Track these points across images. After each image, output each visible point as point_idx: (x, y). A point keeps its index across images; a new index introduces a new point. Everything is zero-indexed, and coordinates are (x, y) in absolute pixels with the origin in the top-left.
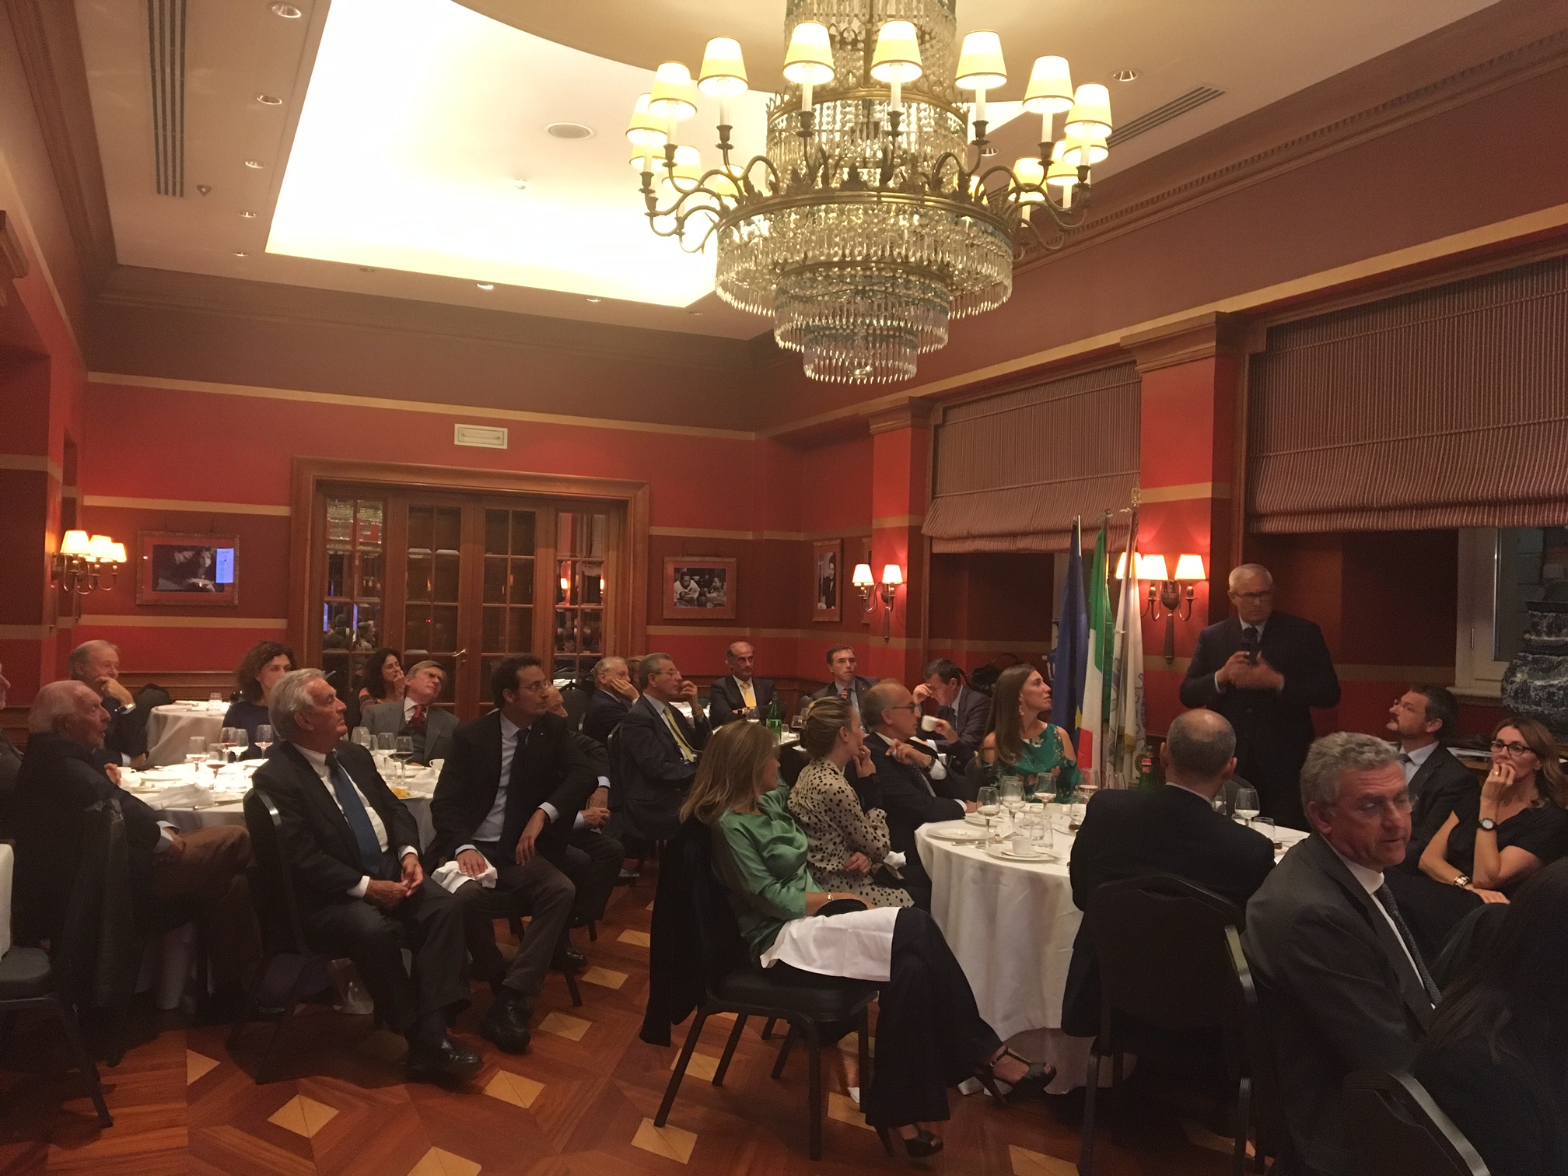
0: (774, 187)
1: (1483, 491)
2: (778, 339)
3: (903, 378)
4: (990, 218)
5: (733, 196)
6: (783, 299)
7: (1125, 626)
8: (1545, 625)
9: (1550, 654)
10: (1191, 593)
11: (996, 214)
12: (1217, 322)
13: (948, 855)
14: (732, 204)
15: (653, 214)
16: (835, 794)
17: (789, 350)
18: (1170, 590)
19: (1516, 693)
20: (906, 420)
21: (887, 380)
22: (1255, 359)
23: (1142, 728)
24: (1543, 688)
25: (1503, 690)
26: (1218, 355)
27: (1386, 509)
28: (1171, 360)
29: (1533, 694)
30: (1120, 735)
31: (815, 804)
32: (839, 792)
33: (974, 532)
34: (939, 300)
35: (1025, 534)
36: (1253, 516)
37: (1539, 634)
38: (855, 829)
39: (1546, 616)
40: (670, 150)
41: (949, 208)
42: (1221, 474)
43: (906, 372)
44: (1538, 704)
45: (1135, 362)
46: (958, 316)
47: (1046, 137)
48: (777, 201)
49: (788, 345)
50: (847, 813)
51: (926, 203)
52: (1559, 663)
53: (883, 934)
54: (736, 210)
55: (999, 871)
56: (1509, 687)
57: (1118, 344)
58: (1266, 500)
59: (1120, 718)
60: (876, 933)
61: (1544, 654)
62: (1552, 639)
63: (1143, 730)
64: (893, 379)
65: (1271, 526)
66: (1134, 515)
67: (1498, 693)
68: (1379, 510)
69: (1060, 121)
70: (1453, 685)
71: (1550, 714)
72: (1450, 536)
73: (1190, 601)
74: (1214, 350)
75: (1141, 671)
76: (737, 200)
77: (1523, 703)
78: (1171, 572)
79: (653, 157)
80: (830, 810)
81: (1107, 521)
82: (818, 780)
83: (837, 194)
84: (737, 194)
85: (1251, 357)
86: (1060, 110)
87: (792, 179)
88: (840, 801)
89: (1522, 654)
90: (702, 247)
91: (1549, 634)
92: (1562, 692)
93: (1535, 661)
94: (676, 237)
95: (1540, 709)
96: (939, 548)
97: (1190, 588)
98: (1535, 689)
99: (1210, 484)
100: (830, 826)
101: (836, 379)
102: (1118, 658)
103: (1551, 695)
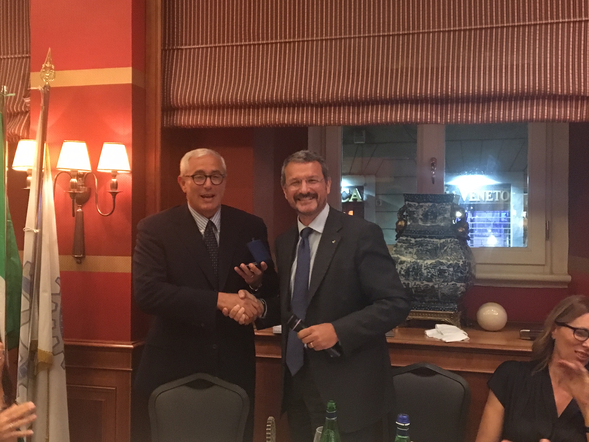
8: (421, 212)
9: (432, 238)
10: (115, 186)
24: (434, 266)
29: (425, 272)
30: (34, 351)
36: (169, 108)
37: (415, 221)
39: (422, 206)
44: (430, 280)
58: (183, 93)
59: (33, 330)
61: (426, 237)
62: (429, 225)
65: (187, 120)
71: (439, 288)
73: (114, 194)
75: (58, 275)
77: (415, 279)
78: (94, 162)
92: (451, 269)
95: (431, 284)
97: (114, 180)
98: (427, 268)
99: (131, 70)
102: (30, 260)
103: (442, 272)
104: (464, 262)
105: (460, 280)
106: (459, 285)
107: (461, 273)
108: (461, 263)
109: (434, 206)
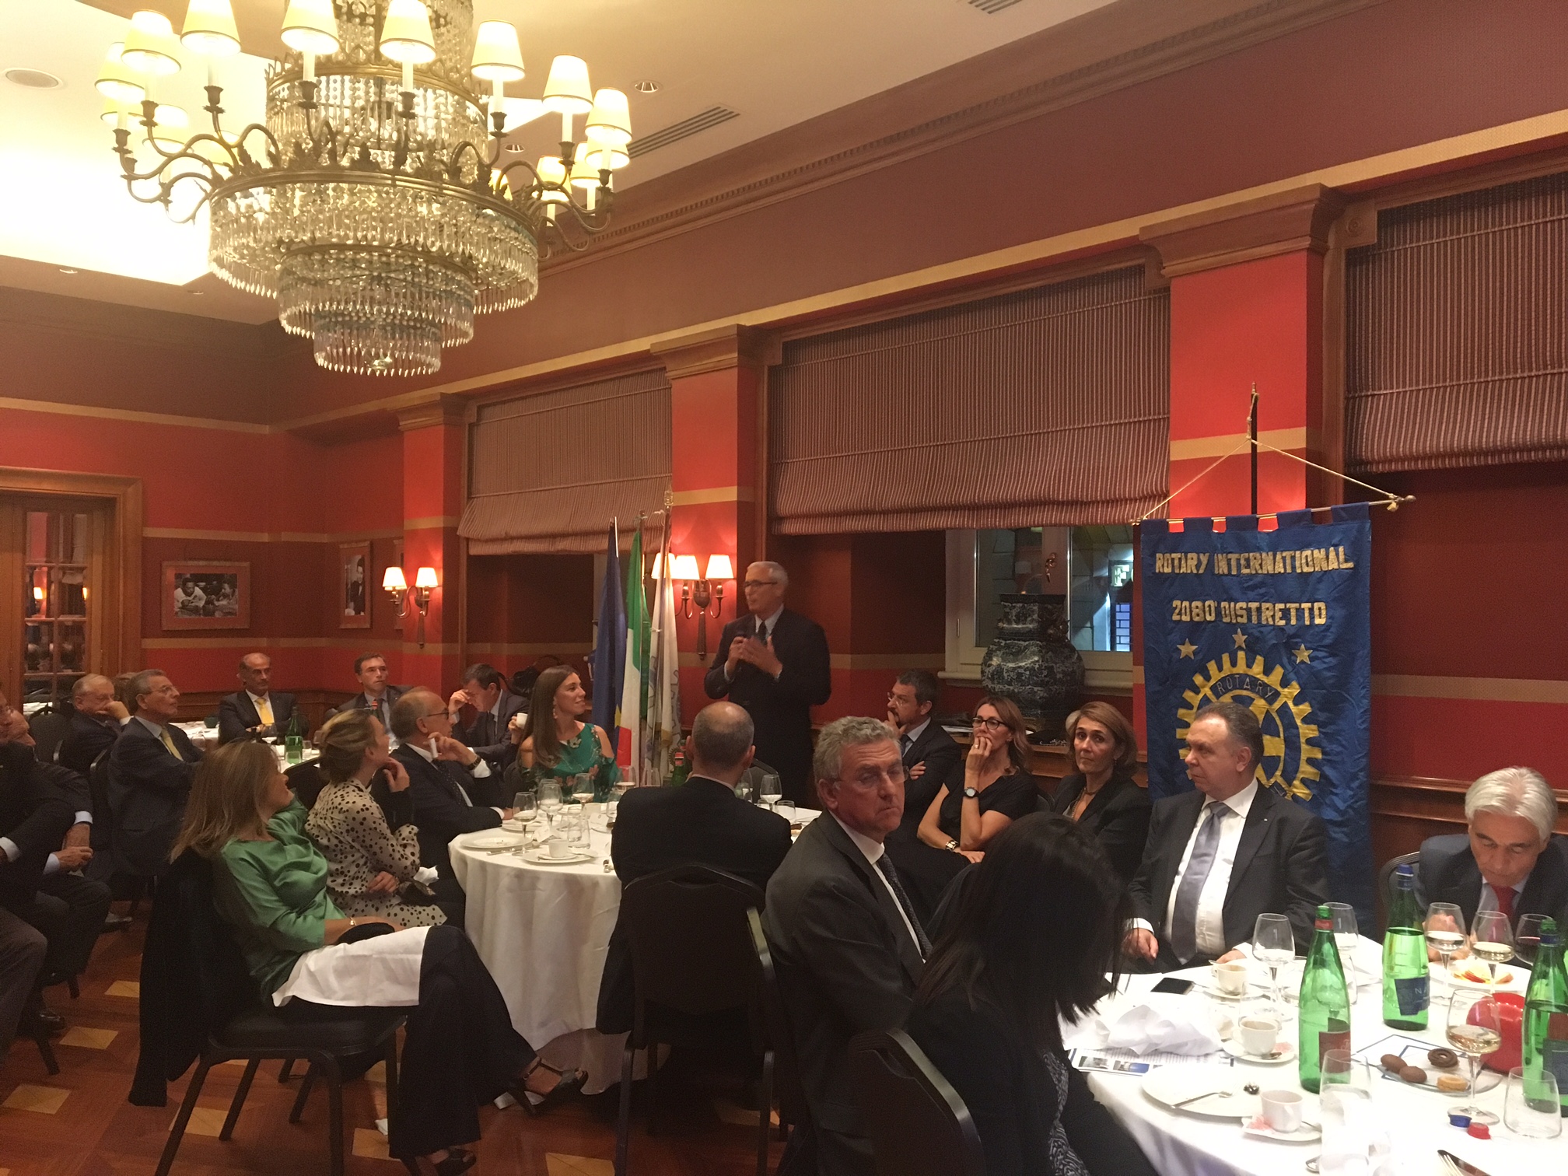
0: (274, 158)
1: (965, 498)
2: (284, 323)
3: (427, 372)
4: (512, 212)
5: (226, 164)
6: (289, 280)
7: (661, 625)
8: (1014, 614)
9: (1019, 640)
10: (721, 592)
11: (519, 210)
12: (738, 335)
13: (483, 865)
14: (226, 174)
15: (131, 177)
16: (358, 812)
17: (298, 338)
18: (702, 589)
19: (993, 675)
20: (438, 417)
21: (409, 373)
22: (772, 370)
23: (677, 722)
24: (1014, 669)
25: (983, 672)
26: (741, 366)
27: (885, 513)
28: (697, 368)
29: (1005, 675)
30: (658, 731)
31: (336, 824)
32: (362, 810)
33: (513, 532)
34: (462, 293)
35: (564, 535)
36: (774, 519)
37: (1009, 622)
38: (381, 848)
39: (1014, 607)
40: (149, 107)
41: (470, 200)
42: (745, 480)
43: (429, 366)
44: (1010, 684)
45: (665, 368)
46: (485, 311)
47: (567, 137)
48: (278, 174)
49: (297, 330)
50: (371, 832)
51: (445, 191)
52: (1026, 647)
53: (411, 957)
54: (230, 180)
55: (535, 877)
56: (987, 670)
57: (649, 350)
58: (786, 504)
59: (657, 714)
60: (404, 956)
61: (1014, 639)
62: (1020, 626)
63: (679, 725)
64: (416, 372)
65: (790, 528)
66: (668, 516)
67: (978, 676)
68: (881, 514)
69: (580, 123)
70: (944, 669)
71: (1019, 692)
72: (939, 535)
73: (720, 599)
74: (736, 360)
75: (676, 668)
76: (231, 170)
77: (999, 683)
78: (703, 572)
79: (130, 113)
80: (353, 829)
81: (642, 522)
82: (339, 799)
83: (347, 172)
84: (231, 163)
85: (771, 368)
86: (581, 111)
87: (295, 153)
88: (364, 819)
89: (997, 640)
90: (193, 217)
91: (1017, 623)
92: (1028, 673)
93: (1007, 646)
94: (159, 205)
95: (1011, 688)
96: (476, 550)
97: (720, 587)
98: (1008, 671)
99: (735, 488)
100: (352, 847)
101: (352, 370)
102: (655, 656)
103: (1020, 675)
104: (1040, 666)
105: (1036, 684)
106: (1036, 689)
107: (1037, 677)
108: (1037, 666)
109: (1023, 607)
